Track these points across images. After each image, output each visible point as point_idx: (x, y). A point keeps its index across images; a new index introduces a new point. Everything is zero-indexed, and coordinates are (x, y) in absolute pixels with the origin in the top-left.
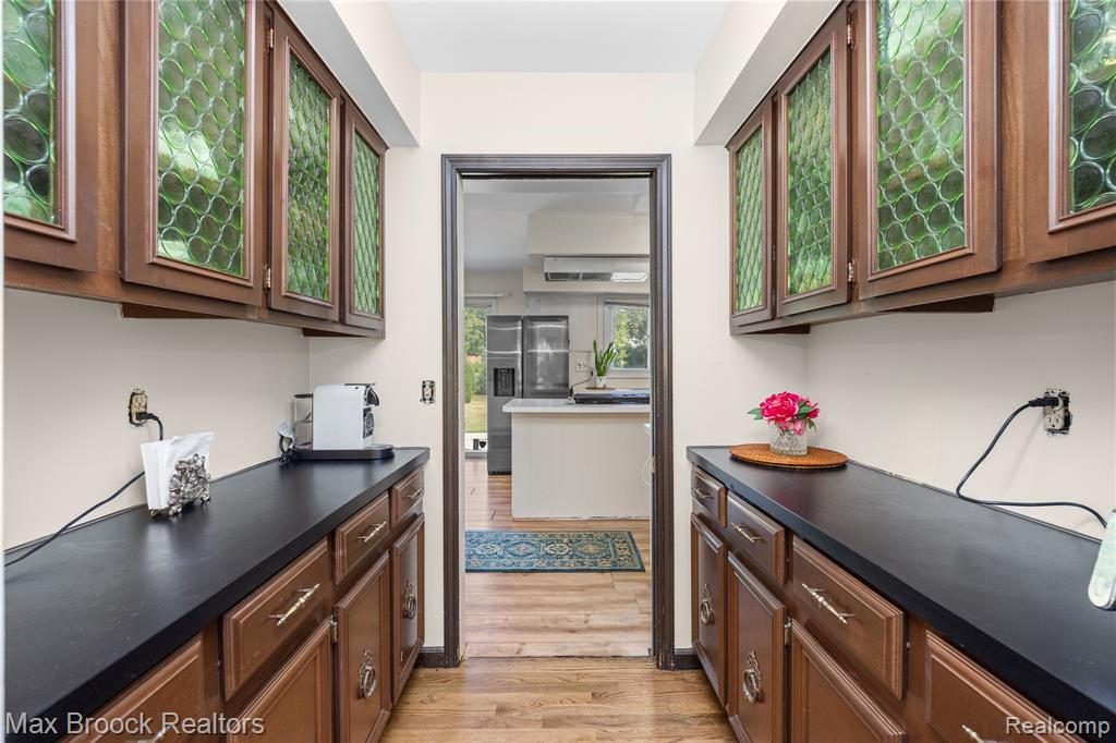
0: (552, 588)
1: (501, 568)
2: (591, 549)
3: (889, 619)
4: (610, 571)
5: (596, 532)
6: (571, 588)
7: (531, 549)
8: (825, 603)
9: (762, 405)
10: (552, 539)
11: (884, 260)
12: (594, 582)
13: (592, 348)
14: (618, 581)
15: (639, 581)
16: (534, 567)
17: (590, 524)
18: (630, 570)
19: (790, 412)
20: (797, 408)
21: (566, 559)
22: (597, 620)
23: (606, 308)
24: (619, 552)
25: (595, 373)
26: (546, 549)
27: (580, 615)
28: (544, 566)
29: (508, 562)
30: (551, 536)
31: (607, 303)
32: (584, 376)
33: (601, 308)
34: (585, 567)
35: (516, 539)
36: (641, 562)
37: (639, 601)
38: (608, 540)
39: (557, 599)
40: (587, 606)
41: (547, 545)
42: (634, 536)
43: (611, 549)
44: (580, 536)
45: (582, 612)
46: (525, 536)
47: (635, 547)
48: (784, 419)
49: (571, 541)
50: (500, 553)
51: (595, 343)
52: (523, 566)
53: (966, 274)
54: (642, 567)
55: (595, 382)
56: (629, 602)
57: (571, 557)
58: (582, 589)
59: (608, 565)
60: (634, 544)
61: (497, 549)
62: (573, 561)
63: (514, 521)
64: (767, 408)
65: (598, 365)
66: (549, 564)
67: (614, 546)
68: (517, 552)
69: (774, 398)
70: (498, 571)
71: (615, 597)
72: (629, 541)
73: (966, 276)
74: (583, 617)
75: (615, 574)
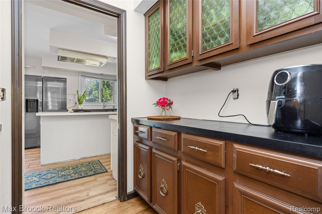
0: (69, 187)
1: (39, 186)
2: (84, 169)
3: (221, 145)
4: (94, 175)
5: (84, 163)
6: (78, 185)
7: (54, 175)
8: (198, 149)
9: (157, 102)
10: (64, 169)
11: (204, 49)
12: (88, 180)
13: (76, 93)
14: (97, 177)
15: (106, 175)
16: (57, 181)
17: (80, 160)
18: (102, 173)
19: (166, 103)
20: (168, 102)
21: (73, 175)
22: (92, 193)
23: (82, 78)
24: (96, 168)
25: (78, 103)
26: (62, 173)
27: (85, 193)
28: (63, 180)
29: (42, 183)
30: (63, 168)
31: (82, 76)
32: (73, 105)
33: (80, 77)
34: (83, 176)
35: (45, 172)
36: (105, 169)
37: (108, 182)
38: (90, 164)
39: (72, 190)
40: (86, 190)
41: (62, 172)
42: (100, 161)
43: (92, 167)
44: (77, 165)
45: (85, 192)
46: (49, 171)
47: (102, 165)
48: (164, 105)
49: (74, 168)
50: (38, 180)
51: (77, 91)
52: (51, 182)
53: (231, 49)
54: (107, 170)
55: (78, 107)
56: (104, 183)
57: (75, 174)
58: (82, 184)
59: (92, 173)
60: (101, 164)
61: (35, 179)
62: (76, 175)
63: (42, 166)
64: (159, 102)
65: (79, 100)
66: (65, 179)
67: (93, 166)
68: (47, 178)
69: (161, 99)
70: (38, 187)
71: (98, 183)
72: (99, 163)
73: (230, 50)
74: (86, 194)
75: (96, 176)
